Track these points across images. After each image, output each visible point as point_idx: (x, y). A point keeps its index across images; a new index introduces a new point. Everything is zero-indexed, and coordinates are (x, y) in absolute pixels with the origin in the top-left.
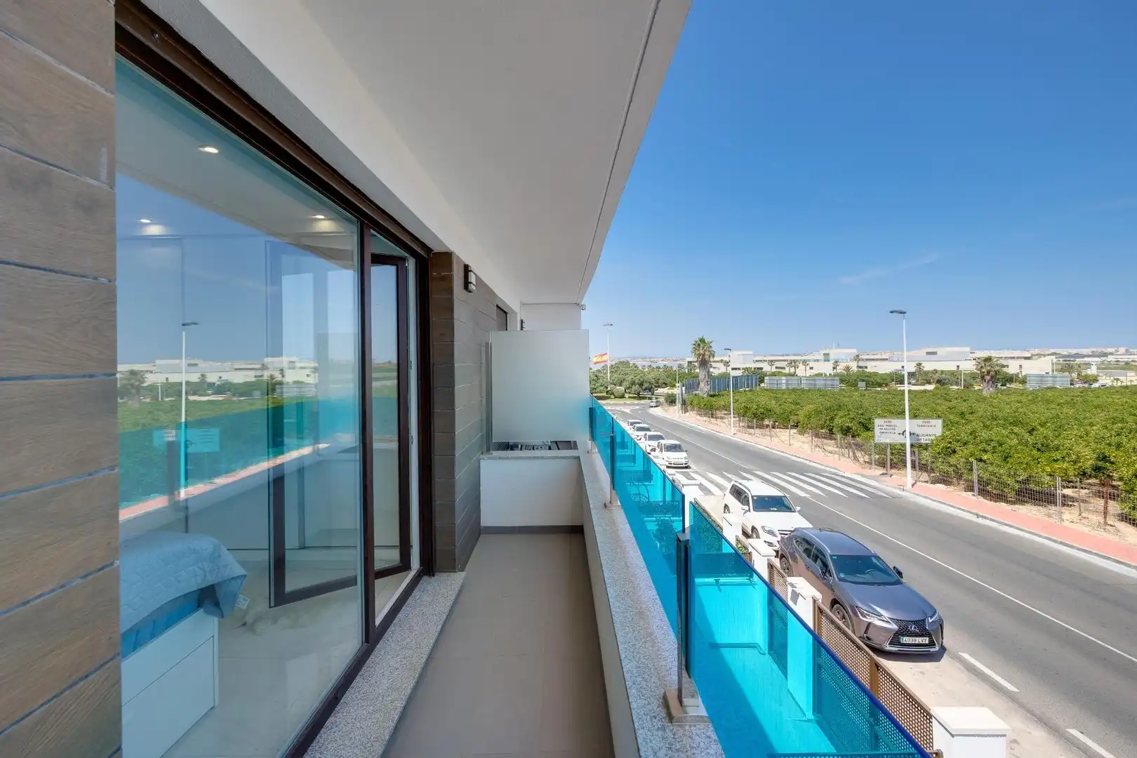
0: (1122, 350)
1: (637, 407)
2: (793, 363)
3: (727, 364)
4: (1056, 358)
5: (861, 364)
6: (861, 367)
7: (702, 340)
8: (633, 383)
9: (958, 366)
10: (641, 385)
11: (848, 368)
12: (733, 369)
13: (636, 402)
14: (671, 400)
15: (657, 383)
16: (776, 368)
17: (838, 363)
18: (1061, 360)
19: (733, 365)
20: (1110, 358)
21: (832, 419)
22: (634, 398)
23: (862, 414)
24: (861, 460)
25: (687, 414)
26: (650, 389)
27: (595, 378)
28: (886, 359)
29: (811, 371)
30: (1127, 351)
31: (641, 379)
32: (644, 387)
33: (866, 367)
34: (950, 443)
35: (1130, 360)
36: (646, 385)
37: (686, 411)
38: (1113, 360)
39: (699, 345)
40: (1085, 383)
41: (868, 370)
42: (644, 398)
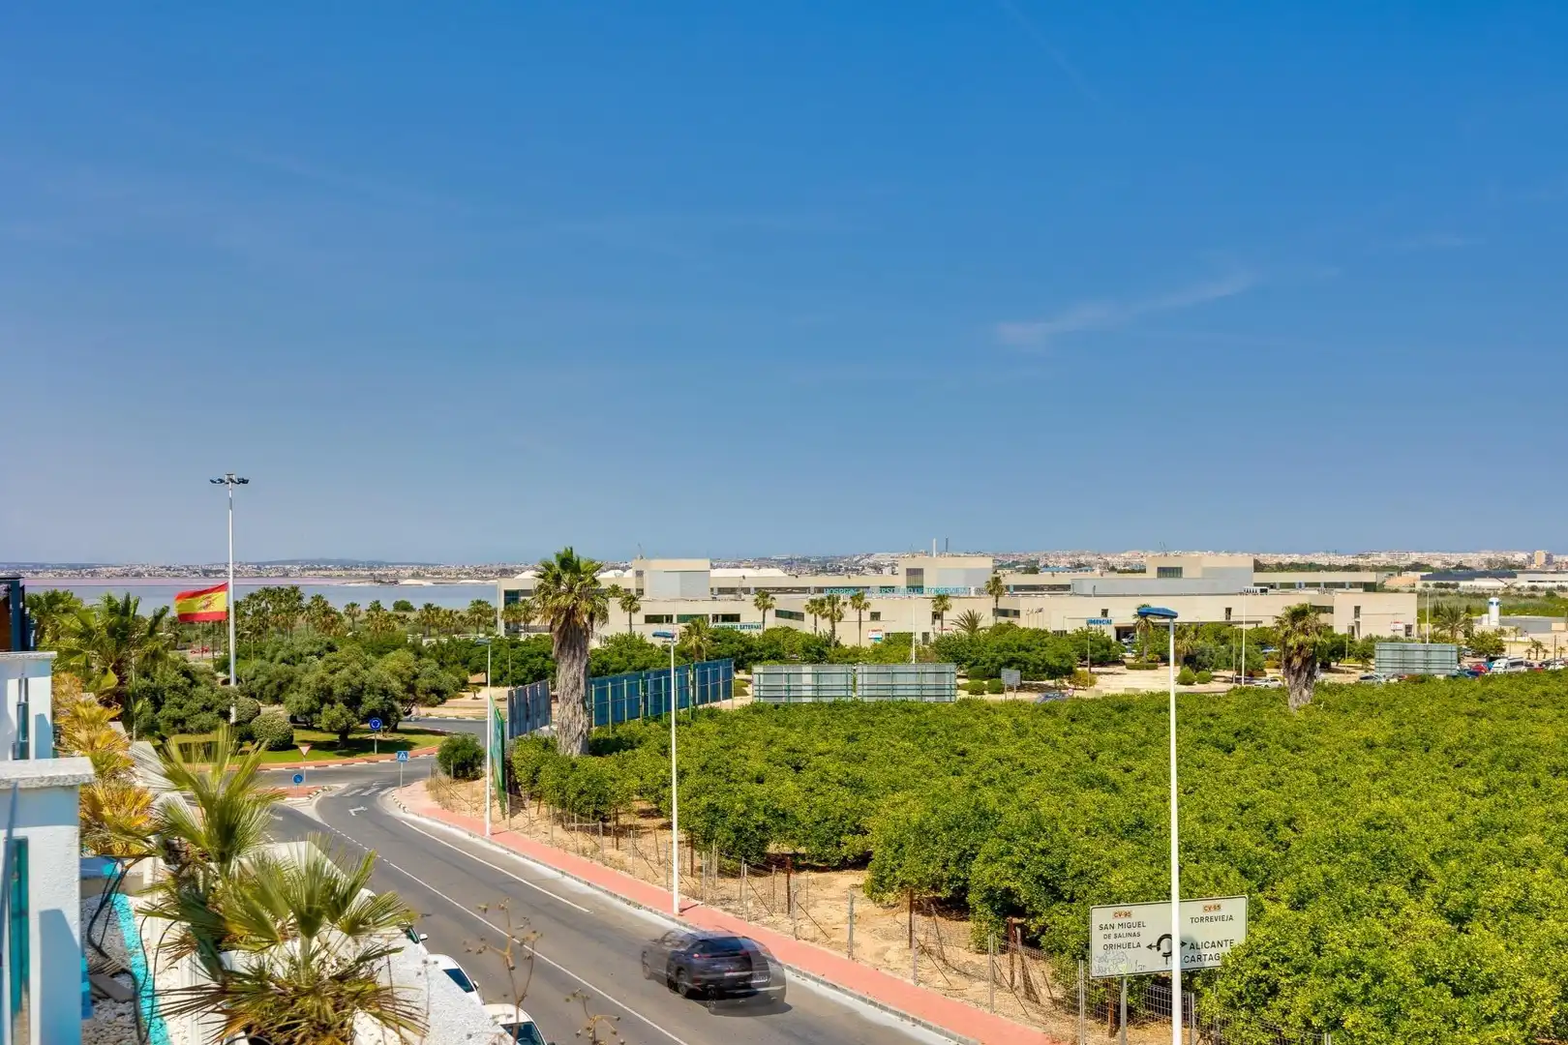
0: (1540, 557)
1: (341, 786)
2: (826, 605)
3: (630, 602)
4: (1423, 578)
5: (1005, 603)
6: (1004, 613)
7: (568, 563)
8: (326, 696)
9: (1229, 610)
10: (353, 701)
11: (972, 621)
12: (650, 619)
13: (334, 763)
14: (463, 763)
15: (411, 689)
16: (779, 614)
17: (948, 602)
18: (1431, 583)
19: (647, 608)
20: (1522, 582)
21: (965, 858)
22: (329, 746)
23: (1044, 852)
24: (1045, 1001)
25: (520, 819)
26: (386, 717)
27: (181, 681)
28: (1067, 587)
29: (875, 625)
30: (1549, 560)
31: (356, 682)
32: (363, 710)
33: (1017, 613)
34: (1266, 966)
35: (1555, 585)
36: (371, 702)
37: (517, 807)
38: (1527, 585)
39: (558, 579)
40: (1479, 654)
41: (1022, 623)
42: (365, 747)
